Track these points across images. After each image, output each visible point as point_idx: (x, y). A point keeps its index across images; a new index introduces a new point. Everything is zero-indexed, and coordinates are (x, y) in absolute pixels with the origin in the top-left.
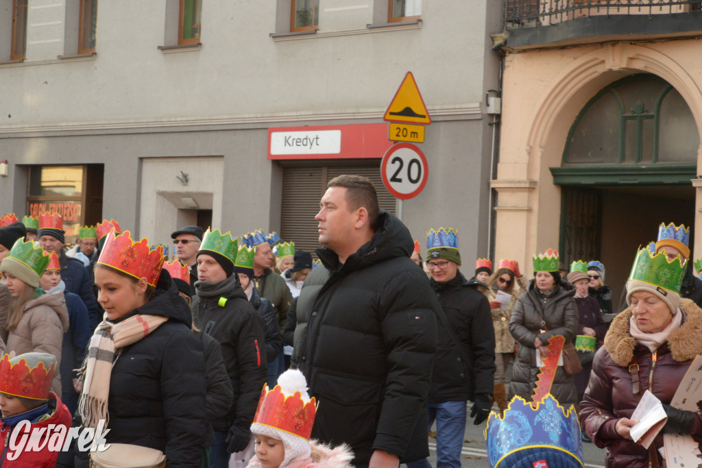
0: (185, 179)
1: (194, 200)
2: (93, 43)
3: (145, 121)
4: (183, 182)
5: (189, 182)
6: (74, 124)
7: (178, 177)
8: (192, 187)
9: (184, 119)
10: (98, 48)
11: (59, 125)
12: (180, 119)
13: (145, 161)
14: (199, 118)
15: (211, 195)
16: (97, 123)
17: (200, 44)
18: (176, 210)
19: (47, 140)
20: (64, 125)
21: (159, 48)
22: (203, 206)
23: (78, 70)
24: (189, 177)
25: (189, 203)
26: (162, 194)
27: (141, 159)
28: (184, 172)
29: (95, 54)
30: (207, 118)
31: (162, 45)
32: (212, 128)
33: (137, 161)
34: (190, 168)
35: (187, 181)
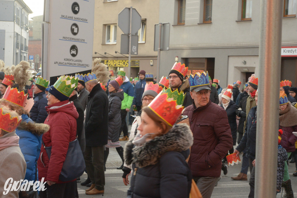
0: (245, 63)
1: (248, 69)
2: (211, 19)
3: (231, 44)
4: (244, 63)
5: (247, 64)
6: (203, 45)
7: (243, 62)
8: (248, 65)
9: (246, 44)
10: (212, 21)
11: (198, 45)
12: (244, 44)
13: (230, 57)
14: (251, 44)
15: (254, 68)
16: (212, 45)
17: (251, 20)
18: (240, 72)
19: (190, 50)
20: (200, 45)
21: (236, 21)
22: (251, 71)
23: (205, 28)
24: (247, 62)
25: (246, 70)
26: (236, 67)
27: (229, 56)
28: (245, 60)
29: (211, 23)
30: (254, 43)
31: (237, 20)
32: (256, 47)
33: (227, 57)
34: (247, 59)
35: (246, 63)
